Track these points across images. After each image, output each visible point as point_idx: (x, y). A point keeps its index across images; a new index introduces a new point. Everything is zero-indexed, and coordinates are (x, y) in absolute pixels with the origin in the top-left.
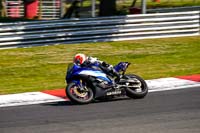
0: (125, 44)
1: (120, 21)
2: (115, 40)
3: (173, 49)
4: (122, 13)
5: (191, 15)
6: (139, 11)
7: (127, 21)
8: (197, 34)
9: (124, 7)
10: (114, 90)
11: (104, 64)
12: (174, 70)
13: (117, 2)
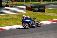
0: (4, 16)
1: (3, 9)
2: (2, 14)
3: (18, 17)
4: (3, 7)
5: (23, 7)
6: (8, 6)
7: (5, 9)
8: (25, 12)
9: (4, 5)
10: (34, 25)
11: (31, 18)
12: (18, 23)
13: (2, 4)
